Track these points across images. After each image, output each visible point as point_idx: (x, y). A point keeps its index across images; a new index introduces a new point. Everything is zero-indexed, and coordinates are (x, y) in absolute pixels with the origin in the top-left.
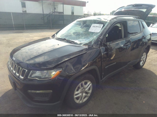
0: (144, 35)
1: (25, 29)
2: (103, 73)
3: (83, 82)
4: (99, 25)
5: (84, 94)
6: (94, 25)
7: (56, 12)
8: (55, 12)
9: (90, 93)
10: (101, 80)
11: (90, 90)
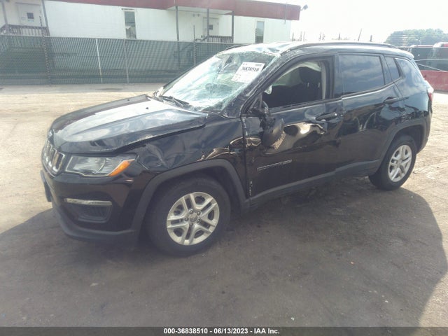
0: (394, 95)
1: (128, 81)
2: (251, 183)
3: (192, 196)
4: (257, 65)
5: (196, 226)
6: (245, 66)
7: (211, 36)
8: (209, 37)
9: (213, 226)
10: (247, 200)
11: (214, 220)
